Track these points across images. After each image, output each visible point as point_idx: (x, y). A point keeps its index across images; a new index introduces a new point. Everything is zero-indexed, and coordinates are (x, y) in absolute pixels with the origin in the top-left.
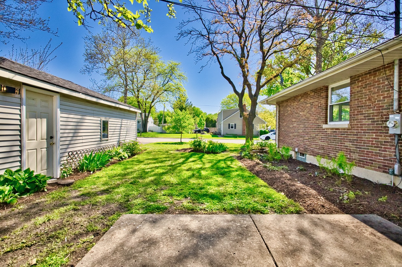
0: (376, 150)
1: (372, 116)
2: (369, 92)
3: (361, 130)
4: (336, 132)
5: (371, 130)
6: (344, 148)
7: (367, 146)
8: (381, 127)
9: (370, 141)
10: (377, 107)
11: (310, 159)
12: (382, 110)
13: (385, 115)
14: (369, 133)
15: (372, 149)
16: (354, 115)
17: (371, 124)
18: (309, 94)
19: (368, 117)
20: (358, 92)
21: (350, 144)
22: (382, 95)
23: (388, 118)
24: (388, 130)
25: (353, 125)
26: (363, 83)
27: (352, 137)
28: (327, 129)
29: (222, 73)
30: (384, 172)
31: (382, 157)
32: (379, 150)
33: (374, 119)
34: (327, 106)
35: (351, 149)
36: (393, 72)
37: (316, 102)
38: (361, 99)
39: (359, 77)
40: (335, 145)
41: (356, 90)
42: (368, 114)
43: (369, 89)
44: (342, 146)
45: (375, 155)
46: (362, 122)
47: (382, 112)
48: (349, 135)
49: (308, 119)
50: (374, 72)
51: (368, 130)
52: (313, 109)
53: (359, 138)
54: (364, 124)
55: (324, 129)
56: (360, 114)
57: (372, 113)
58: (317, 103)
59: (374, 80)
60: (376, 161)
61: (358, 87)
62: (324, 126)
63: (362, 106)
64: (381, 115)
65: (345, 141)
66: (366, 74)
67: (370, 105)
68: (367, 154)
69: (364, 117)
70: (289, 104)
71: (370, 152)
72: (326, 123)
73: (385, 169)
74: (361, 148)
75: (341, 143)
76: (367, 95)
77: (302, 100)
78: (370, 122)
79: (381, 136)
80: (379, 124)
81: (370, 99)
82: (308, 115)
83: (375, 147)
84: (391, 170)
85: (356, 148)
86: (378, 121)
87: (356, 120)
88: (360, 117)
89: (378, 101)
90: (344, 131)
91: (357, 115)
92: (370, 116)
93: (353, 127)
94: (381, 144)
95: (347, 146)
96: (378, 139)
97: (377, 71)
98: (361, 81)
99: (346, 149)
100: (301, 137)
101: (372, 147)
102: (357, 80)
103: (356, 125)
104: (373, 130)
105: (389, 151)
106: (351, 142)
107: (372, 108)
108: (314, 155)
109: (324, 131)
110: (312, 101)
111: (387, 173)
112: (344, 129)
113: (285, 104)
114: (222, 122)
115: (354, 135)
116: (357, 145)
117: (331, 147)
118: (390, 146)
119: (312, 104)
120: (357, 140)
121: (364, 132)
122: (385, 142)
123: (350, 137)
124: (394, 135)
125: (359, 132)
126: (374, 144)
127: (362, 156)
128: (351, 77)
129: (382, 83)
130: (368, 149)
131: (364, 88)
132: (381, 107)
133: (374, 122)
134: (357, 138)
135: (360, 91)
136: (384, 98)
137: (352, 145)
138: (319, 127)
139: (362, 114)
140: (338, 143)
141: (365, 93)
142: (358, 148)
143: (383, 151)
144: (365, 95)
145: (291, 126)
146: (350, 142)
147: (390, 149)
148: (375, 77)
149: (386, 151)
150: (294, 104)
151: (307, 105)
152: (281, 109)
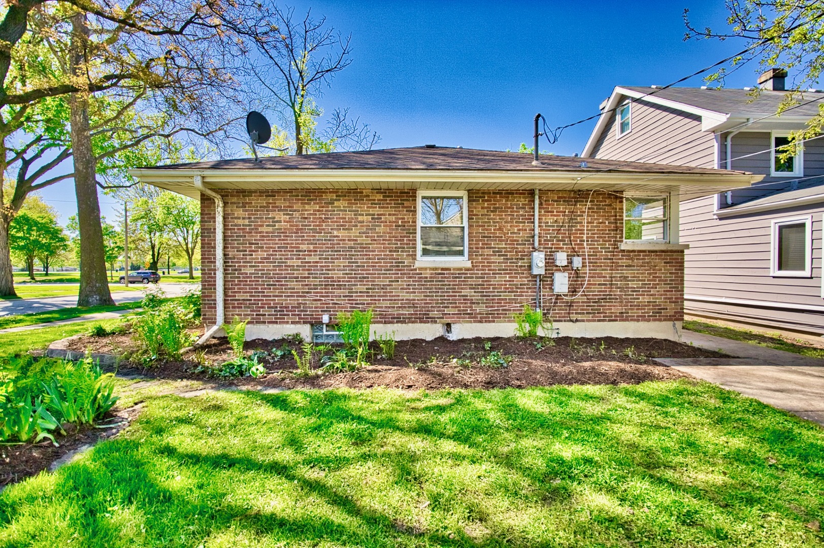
0: (511, 296)
1: (505, 252)
2: (500, 219)
3: (489, 270)
4: (444, 274)
5: (503, 270)
6: (461, 300)
7: (498, 292)
8: (517, 266)
9: (502, 285)
10: (511, 241)
12: (517, 244)
13: (520, 252)
14: (501, 274)
15: (504, 296)
16: (477, 248)
17: (503, 263)
18: (367, 196)
19: (498, 252)
20: (482, 215)
21: (471, 292)
22: (517, 226)
23: (531, 255)
24: (531, 270)
25: (476, 263)
26: (492, 204)
27: (474, 281)
28: (422, 269)
31: (519, 303)
32: (515, 296)
33: (507, 255)
34: (414, 226)
35: (472, 300)
37: (390, 215)
38: (489, 226)
39: (483, 193)
40: (441, 296)
41: (479, 211)
42: (498, 248)
43: (499, 215)
44: (455, 296)
45: (509, 303)
46: (491, 259)
47: (517, 248)
48: (469, 277)
49: (364, 247)
50: (505, 194)
51: (499, 270)
52: (380, 229)
53: (486, 281)
54: (494, 262)
55: (415, 270)
56: (487, 248)
57: (504, 248)
58: (392, 218)
59: (506, 204)
60: (510, 310)
61: (483, 208)
62: (417, 264)
63: (490, 237)
64: (516, 252)
65: (462, 289)
66: (494, 193)
67: (502, 237)
68: (498, 303)
69: (493, 252)
70: (282, 204)
71: (503, 299)
72: (416, 260)
74: (489, 296)
75: (453, 292)
76: (497, 222)
77: (341, 204)
78: (501, 259)
79: (517, 277)
80: (513, 263)
81: (500, 229)
82: (363, 239)
83: (509, 292)
85: (481, 296)
86: (512, 259)
87: (481, 255)
88: (486, 252)
89: (511, 233)
90: (460, 273)
91: (482, 248)
92: (501, 252)
93: (476, 266)
94: (517, 288)
95: (467, 296)
96: (513, 281)
97: (509, 193)
98: (487, 201)
99: (464, 300)
100: (340, 287)
101: (505, 292)
102: (480, 197)
103: (481, 262)
104: (507, 270)
105: (526, 296)
106: (474, 288)
107: (503, 241)
109: (418, 276)
110: (377, 211)
112: (461, 269)
113: (260, 201)
115: (477, 278)
116: (483, 292)
117: (432, 300)
118: (527, 288)
119: (377, 218)
120: (484, 285)
121: (493, 274)
122: (521, 285)
123: (470, 281)
124: (536, 276)
125: (485, 274)
126: (508, 288)
127: (492, 307)
128: (468, 191)
129: (516, 212)
130: (500, 296)
131: (492, 212)
132: (515, 241)
133: (507, 259)
134: (483, 281)
135: (486, 215)
136: (519, 230)
137: (475, 292)
138: (398, 266)
139: (490, 248)
140: (449, 292)
141: (495, 219)
142: (485, 296)
143: (519, 296)
144: (494, 222)
145: (294, 263)
146: (470, 288)
147: (527, 292)
148: (507, 201)
149: (523, 296)
150: (307, 207)
151: (360, 218)
152: (240, 212)
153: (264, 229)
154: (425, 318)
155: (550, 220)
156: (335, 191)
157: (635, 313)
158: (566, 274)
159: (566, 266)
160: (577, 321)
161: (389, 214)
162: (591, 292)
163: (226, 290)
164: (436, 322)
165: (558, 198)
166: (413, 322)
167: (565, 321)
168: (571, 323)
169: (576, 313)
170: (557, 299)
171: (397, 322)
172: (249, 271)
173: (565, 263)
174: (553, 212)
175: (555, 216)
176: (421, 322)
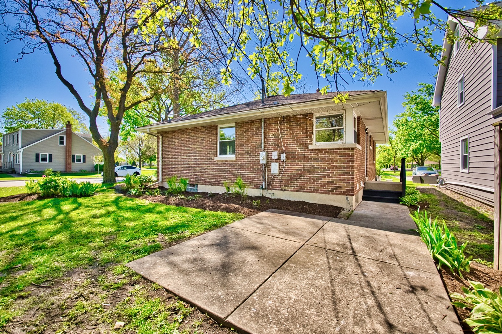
0: (253, 175)
1: (250, 152)
3: (243, 161)
4: (226, 163)
5: (250, 161)
6: (232, 176)
7: (247, 173)
8: (256, 159)
9: (249, 169)
10: (252, 146)
11: (201, 188)
12: (255, 148)
13: (257, 152)
14: (248, 163)
16: (238, 151)
17: (249, 158)
18: (200, 130)
19: (247, 152)
20: (240, 134)
21: (236, 172)
23: (259, 154)
24: (259, 161)
25: (238, 158)
26: (244, 129)
28: (218, 161)
29: (59, 73)
30: (257, 188)
31: (256, 179)
33: (251, 154)
34: (217, 142)
35: (236, 176)
36: (261, 125)
38: (243, 139)
39: (241, 123)
40: (225, 174)
41: (239, 132)
42: (247, 150)
43: (248, 134)
44: (230, 174)
45: (252, 178)
46: (244, 156)
47: (255, 150)
48: (235, 165)
49: (199, 152)
50: (250, 122)
51: (248, 161)
52: (204, 144)
53: (242, 167)
54: (245, 158)
57: (250, 150)
58: (208, 138)
59: (250, 128)
60: (252, 182)
61: (241, 131)
62: (216, 159)
63: (244, 145)
64: (255, 152)
65: (233, 170)
66: (245, 123)
67: (249, 145)
68: (247, 178)
69: (245, 152)
70: (176, 136)
71: (249, 176)
72: (217, 157)
73: (257, 187)
74: (243, 174)
77: (192, 134)
78: (248, 156)
79: (255, 165)
80: (254, 158)
81: (248, 141)
82: (199, 149)
83: (252, 173)
84: (261, 186)
85: (241, 174)
86: (253, 156)
87: (240, 154)
88: (243, 152)
89: (253, 142)
90: (231, 163)
91: (240, 150)
93: (238, 160)
94: (256, 171)
95: (234, 174)
96: (254, 167)
97: (252, 122)
98: (242, 127)
100: (192, 169)
101: (250, 173)
102: (240, 125)
103: (240, 158)
105: (260, 175)
108: (206, 185)
109: (215, 163)
110: (203, 136)
111: (260, 188)
112: (232, 161)
113: (171, 135)
114: (22, 150)
115: (238, 165)
116: (241, 172)
117: (221, 175)
118: (260, 171)
119: (203, 139)
120: (241, 169)
121: (245, 163)
122: (257, 169)
123: (236, 167)
124: (262, 164)
125: (242, 163)
126: (251, 171)
127: (245, 180)
128: (236, 123)
129: (255, 131)
131: (245, 132)
132: (255, 146)
133: (251, 156)
135: (242, 134)
136: (256, 140)
137: (238, 172)
138: (210, 159)
139: (244, 150)
140: (228, 172)
141: (246, 136)
143: (256, 175)
145: (179, 159)
146: (236, 170)
147: (260, 173)
148: (251, 126)
149: (258, 175)
150: (183, 136)
151: (198, 139)
152: (166, 140)
153: (172, 146)
154: (219, 184)
155: (270, 134)
156: (191, 129)
157: (319, 188)
158: (277, 164)
159: (277, 159)
160: (285, 190)
161: (207, 137)
162: (293, 174)
163: (162, 169)
164: (223, 186)
165: (275, 121)
166: (215, 185)
167: (279, 190)
168: (282, 191)
169: (284, 186)
170: (274, 177)
171: (210, 185)
172: (168, 162)
173: (277, 157)
174: (272, 130)
175: (273, 132)
176: (218, 185)
